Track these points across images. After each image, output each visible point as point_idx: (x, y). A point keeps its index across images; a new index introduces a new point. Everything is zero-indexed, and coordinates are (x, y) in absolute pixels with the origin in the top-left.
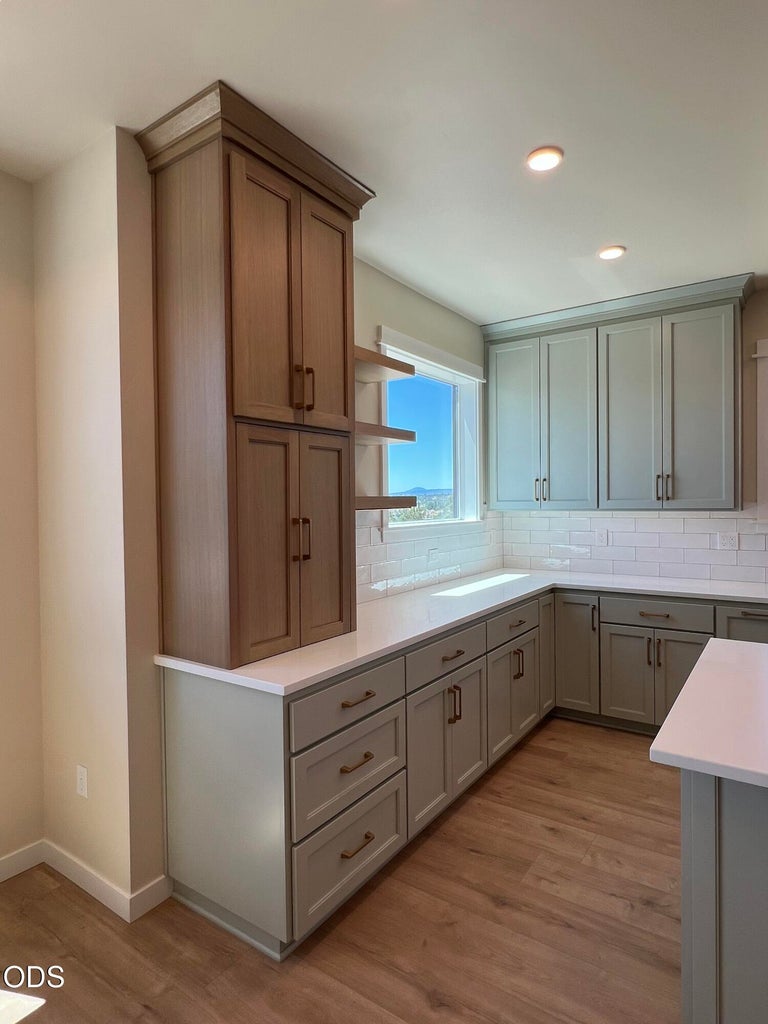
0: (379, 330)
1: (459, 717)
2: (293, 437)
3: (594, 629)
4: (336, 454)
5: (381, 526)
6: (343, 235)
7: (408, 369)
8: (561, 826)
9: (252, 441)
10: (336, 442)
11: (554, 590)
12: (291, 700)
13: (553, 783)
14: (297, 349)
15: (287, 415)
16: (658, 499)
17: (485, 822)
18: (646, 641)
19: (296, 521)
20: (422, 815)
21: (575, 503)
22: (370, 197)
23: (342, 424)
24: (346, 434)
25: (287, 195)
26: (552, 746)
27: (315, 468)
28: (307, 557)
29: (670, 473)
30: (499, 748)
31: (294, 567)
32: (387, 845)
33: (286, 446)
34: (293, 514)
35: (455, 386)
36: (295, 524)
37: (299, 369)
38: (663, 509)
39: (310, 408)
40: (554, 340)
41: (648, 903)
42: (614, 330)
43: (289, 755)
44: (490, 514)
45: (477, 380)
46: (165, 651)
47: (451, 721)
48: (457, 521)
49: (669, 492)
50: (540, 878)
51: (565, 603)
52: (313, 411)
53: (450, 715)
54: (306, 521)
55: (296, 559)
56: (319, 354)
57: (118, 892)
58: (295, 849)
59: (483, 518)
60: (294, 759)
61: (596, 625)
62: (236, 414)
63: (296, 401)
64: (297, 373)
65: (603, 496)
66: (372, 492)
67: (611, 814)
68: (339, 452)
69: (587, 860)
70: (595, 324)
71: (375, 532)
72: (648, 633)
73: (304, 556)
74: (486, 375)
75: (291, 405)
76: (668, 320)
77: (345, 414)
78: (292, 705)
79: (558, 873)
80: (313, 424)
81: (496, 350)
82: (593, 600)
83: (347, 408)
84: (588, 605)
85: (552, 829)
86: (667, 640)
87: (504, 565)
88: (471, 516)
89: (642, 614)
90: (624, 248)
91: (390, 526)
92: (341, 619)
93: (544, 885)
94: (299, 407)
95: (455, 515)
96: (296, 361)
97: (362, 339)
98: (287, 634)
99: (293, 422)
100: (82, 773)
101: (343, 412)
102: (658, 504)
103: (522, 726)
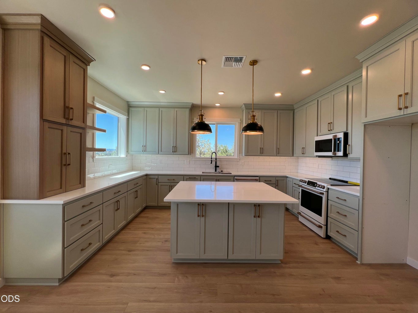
0: (94, 98)
1: (119, 209)
2: (65, 128)
3: (157, 184)
4: (80, 134)
5: (93, 157)
6: (84, 70)
7: (105, 112)
8: (147, 232)
9: (49, 128)
10: (80, 131)
11: (147, 175)
12: (64, 205)
13: (145, 223)
14: (67, 100)
15: (64, 121)
16: (173, 152)
17: (126, 236)
18: (169, 186)
19: (65, 154)
20: (107, 237)
21: (153, 153)
22: (94, 61)
23: (82, 125)
24: (84, 129)
25: (65, 54)
26: (145, 215)
27: (72, 138)
28: (69, 165)
29: (175, 146)
30: (130, 217)
31: (64, 168)
32: (96, 246)
33: (62, 130)
34: (64, 151)
35: (118, 117)
36: (64, 155)
37: (68, 107)
38: (174, 154)
39: (72, 119)
40: (148, 109)
41: (166, 241)
42: (163, 110)
43: (64, 221)
44: (128, 155)
45: (126, 117)
46: (4, 198)
47: (116, 210)
48: (118, 157)
49: (175, 150)
50: (141, 243)
51: (150, 178)
52: (73, 121)
53: (116, 208)
54: (69, 154)
55: (65, 165)
56: (75, 103)
58: (66, 249)
59: (126, 156)
60: (66, 223)
61: (157, 183)
62: (44, 119)
63: (66, 117)
65: (160, 151)
66: (91, 146)
67: (158, 226)
68: (81, 134)
69: (153, 237)
70: (159, 107)
71: (91, 159)
72: (170, 184)
73: (68, 164)
74: (128, 115)
75: (64, 118)
76: (176, 109)
77: (84, 122)
78: (66, 207)
79: (146, 241)
80: (72, 124)
81: (131, 109)
82: (157, 177)
83: (84, 120)
84: (155, 178)
85: (144, 233)
86: (174, 185)
87: (133, 170)
88: (123, 155)
89: (168, 180)
90: (165, 91)
91: (96, 157)
92: (80, 183)
93: (142, 245)
94: (67, 119)
95: (118, 155)
96: (67, 105)
97: (89, 101)
98: (61, 188)
99: (65, 123)
101: (83, 122)
102: (173, 153)
103: (137, 211)
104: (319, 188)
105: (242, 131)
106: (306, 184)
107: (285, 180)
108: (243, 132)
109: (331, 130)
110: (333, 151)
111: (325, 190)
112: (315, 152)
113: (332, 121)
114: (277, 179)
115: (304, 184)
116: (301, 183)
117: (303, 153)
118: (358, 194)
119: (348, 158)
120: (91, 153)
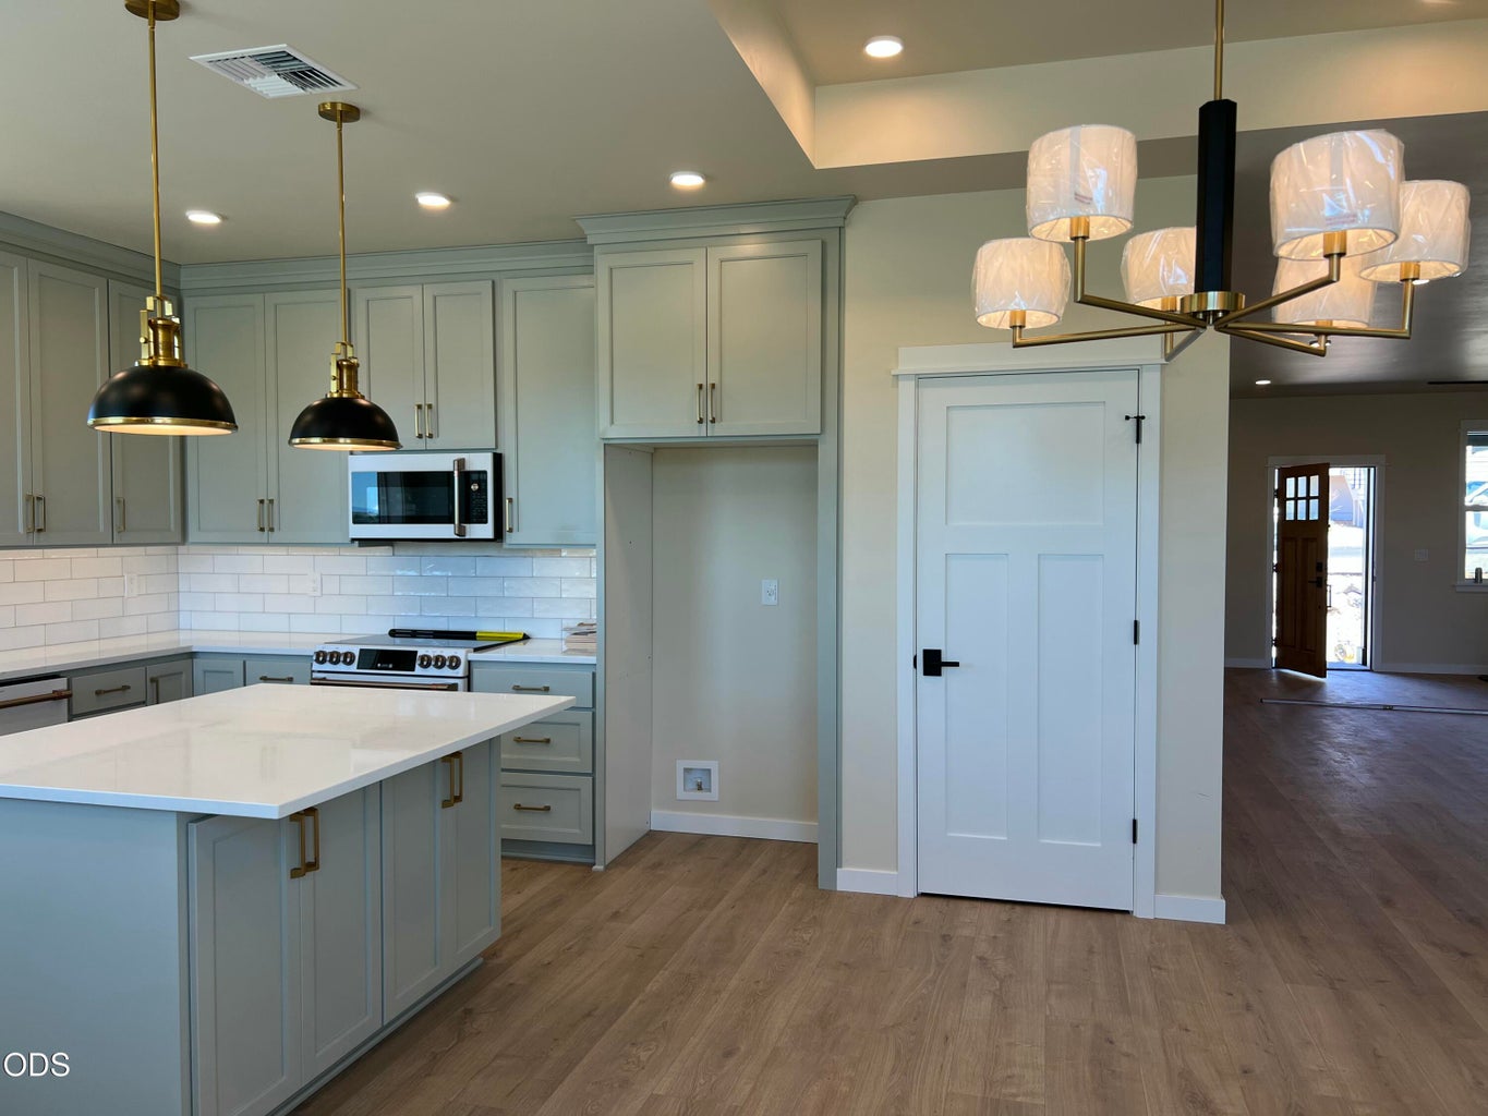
104: (432, 671)
105: (292, 437)
106: (353, 668)
107: (184, 675)
108: (297, 440)
109: (431, 436)
110: (456, 522)
111: (461, 671)
112: (354, 522)
113: (431, 401)
114: (154, 671)
115: (341, 667)
116: (316, 666)
117: (267, 525)
118: (592, 660)
119: (505, 546)
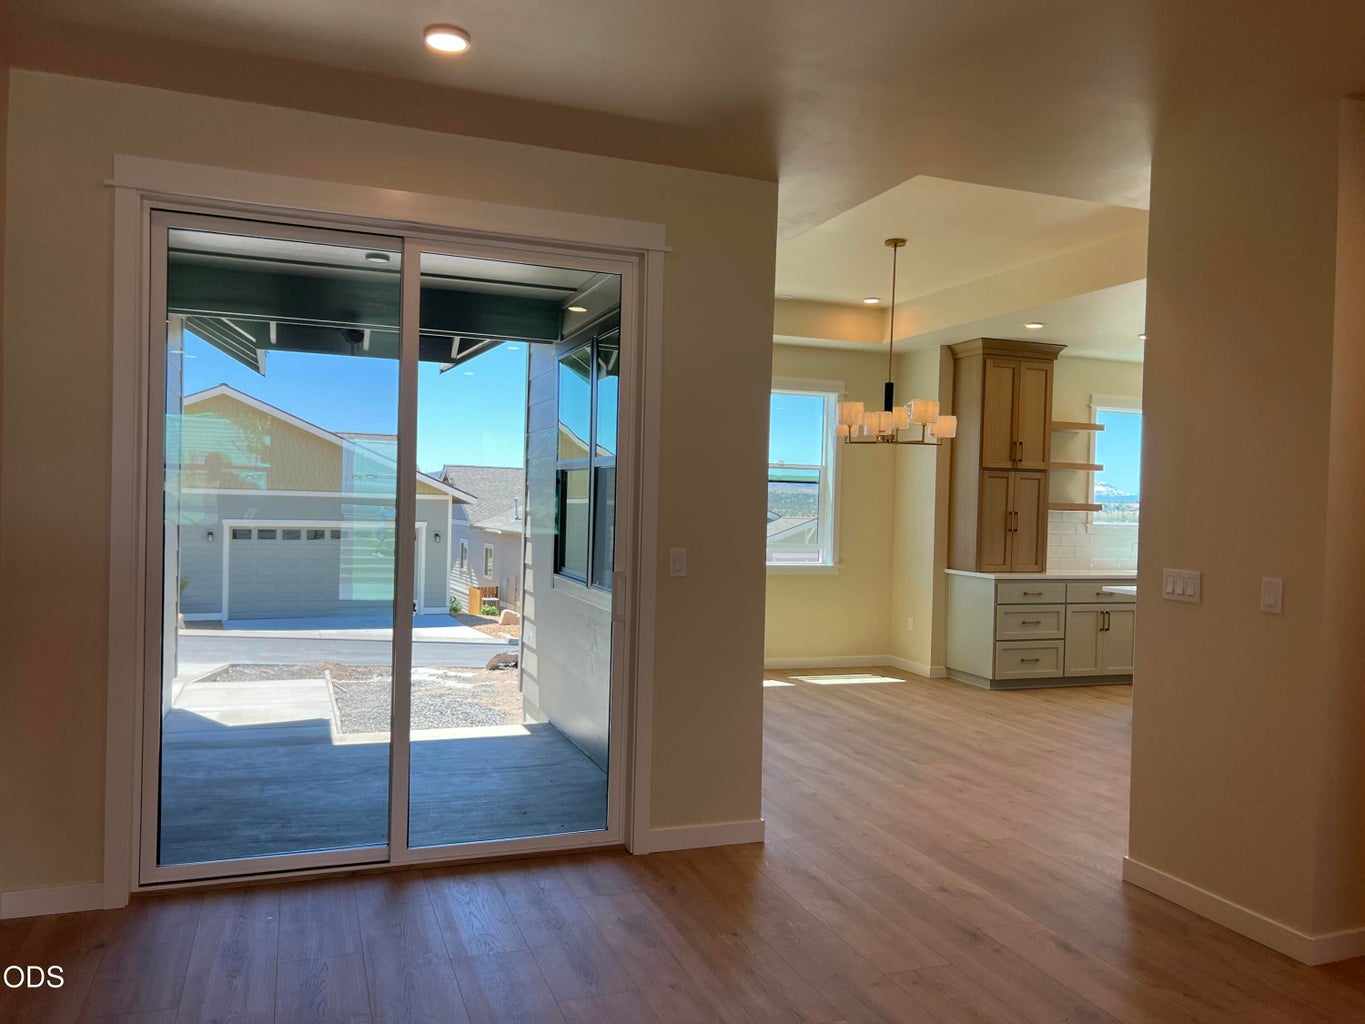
0: (1091, 397)
1: (1108, 630)
2: (1011, 475)
4: (1037, 481)
5: (1086, 522)
6: (1047, 370)
7: (1099, 427)
9: (991, 478)
10: (1038, 475)
14: (1015, 433)
15: (1009, 465)
19: (1011, 513)
20: (1073, 671)
22: (1062, 349)
23: (1042, 466)
24: (1044, 471)
25: (1013, 363)
27: (1024, 492)
28: (1016, 530)
31: (1009, 535)
32: (1050, 671)
33: (1007, 478)
34: (1010, 510)
36: (1011, 515)
37: (1015, 443)
39: (1021, 460)
43: (996, 605)
46: (949, 568)
47: (1101, 630)
52: (1023, 462)
53: (1100, 626)
54: (1018, 513)
55: (1010, 530)
56: (1028, 433)
57: (924, 666)
58: (997, 644)
62: (984, 466)
63: (1013, 457)
64: (1014, 445)
66: (1080, 501)
68: (1039, 480)
71: (1081, 528)
75: (1011, 460)
77: (1044, 461)
80: (1022, 468)
83: (1045, 458)
91: (1096, 524)
92: (1036, 564)
94: (1015, 461)
96: (1014, 439)
98: (1004, 564)
99: (1011, 467)
100: (911, 620)
101: (1042, 460)
120: (1081, 514)
